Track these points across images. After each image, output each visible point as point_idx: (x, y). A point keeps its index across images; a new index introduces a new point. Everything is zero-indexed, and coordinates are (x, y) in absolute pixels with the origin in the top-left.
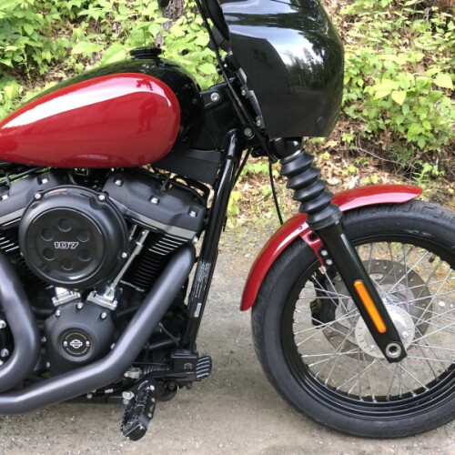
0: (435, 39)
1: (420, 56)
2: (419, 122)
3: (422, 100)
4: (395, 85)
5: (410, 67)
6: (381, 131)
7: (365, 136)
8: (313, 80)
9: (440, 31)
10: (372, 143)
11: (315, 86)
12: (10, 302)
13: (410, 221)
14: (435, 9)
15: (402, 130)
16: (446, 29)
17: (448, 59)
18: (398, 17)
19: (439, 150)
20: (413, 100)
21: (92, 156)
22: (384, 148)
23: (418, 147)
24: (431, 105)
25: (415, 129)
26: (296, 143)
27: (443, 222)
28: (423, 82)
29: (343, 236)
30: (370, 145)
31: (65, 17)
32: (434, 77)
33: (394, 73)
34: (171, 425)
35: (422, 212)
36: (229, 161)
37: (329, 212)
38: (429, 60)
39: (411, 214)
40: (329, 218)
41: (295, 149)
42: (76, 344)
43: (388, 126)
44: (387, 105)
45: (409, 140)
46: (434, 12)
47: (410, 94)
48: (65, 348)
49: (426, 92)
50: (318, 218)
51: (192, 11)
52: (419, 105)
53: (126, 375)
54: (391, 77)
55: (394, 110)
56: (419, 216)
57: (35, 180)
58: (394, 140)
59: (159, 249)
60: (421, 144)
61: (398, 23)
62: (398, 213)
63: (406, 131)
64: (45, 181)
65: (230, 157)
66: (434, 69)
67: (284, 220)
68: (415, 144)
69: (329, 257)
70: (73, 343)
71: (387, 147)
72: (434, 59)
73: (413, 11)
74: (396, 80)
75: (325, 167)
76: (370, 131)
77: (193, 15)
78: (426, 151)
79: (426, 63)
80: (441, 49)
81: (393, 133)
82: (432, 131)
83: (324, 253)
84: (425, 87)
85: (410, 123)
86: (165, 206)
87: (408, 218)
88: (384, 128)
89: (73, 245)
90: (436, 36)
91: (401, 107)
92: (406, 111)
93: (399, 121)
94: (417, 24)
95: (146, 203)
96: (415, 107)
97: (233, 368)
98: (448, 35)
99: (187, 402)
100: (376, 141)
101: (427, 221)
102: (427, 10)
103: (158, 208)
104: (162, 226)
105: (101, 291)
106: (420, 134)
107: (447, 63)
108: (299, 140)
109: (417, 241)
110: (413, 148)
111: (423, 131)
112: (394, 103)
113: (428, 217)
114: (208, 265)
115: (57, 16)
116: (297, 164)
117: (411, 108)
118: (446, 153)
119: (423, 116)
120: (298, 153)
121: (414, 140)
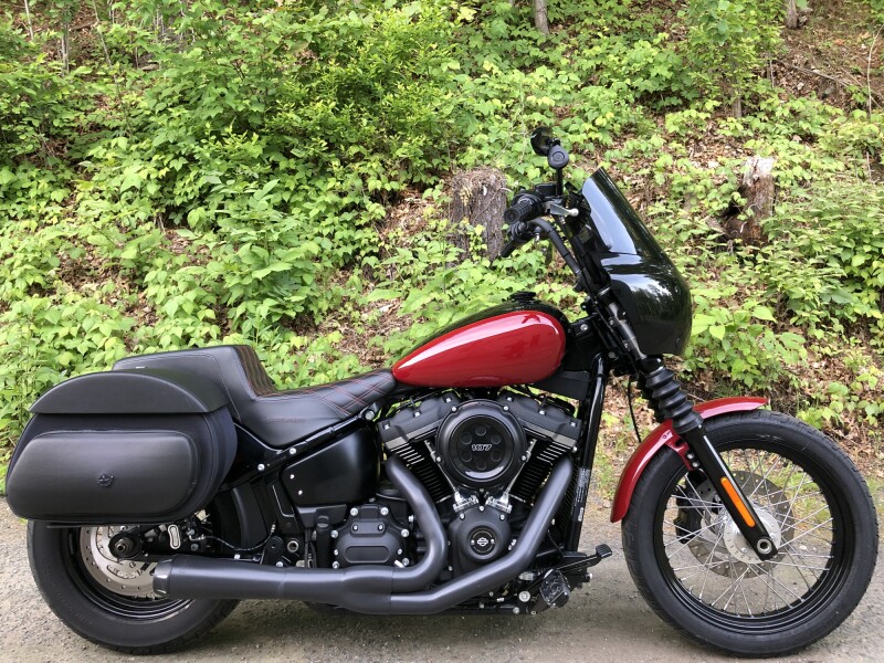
0: (745, 273)
1: (734, 290)
2: (743, 357)
3: (742, 335)
4: (711, 320)
5: (722, 303)
6: (701, 370)
7: (683, 376)
8: (661, 310)
9: (750, 263)
10: (692, 384)
11: (665, 316)
12: (422, 506)
13: (761, 427)
14: (738, 241)
15: (724, 368)
16: (754, 261)
17: (763, 292)
18: (702, 252)
19: (770, 388)
20: (731, 335)
21: (486, 378)
22: (707, 389)
23: (746, 386)
24: (752, 339)
25: (739, 365)
26: (659, 360)
27: (791, 426)
28: (740, 315)
29: (705, 437)
30: (689, 387)
31: (336, 264)
32: (752, 310)
33: (707, 308)
34: (548, 651)
35: (770, 418)
36: (600, 379)
37: (692, 417)
38: (740, 293)
39: (760, 420)
40: (693, 422)
41: (659, 365)
42: (483, 542)
43: (708, 364)
44: (705, 341)
45: (734, 379)
46: (738, 245)
47: (729, 329)
48: (472, 547)
49: (745, 326)
50: (683, 423)
51: (478, 254)
52: (740, 341)
53: (521, 577)
54: (704, 311)
55: (712, 347)
56: (767, 421)
57: (441, 400)
58: (717, 380)
59: (545, 457)
60: (749, 381)
61: (704, 257)
62: (749, 420)
63: (730, 369)
64: (448, 400)
65: (600, 375)
66: (750, 303)
67: (642, 438)
68: (742, 383)
69: (695, 460)
70: (480, 542)
71: (710, 388)
72: (748, 292)
73: (715, 244)
74: (710, 315)
75: (643, 413)
76: (690, 370)
77: (479, 257)
78: (754, 390)
79: (739, 298)
80: (753, 282)
81: (715, 372)
82: (758, 368)
83: (690, 457)
84: (744, 321)
85: (733, 360)
86: (551, 417)
87: (759, 424)
88: (705, 367)
89: (487, 447)
90: (746, 269)
91: (720, 343)
92: (726, 346)
93: (721, 357)
94: (723, 258)
95: (536, 414)
96: (735, 343)
97: (594, 607)
98: (757, 267)
99: (558, 634)
100: (697, 381)
101: (777, 426)
102: (730, 242)
103: (545, 418)
104: (551, 434)
105: (498, 495)
106: (746, 372)
107: (762, 296)
108: (661, 358)
109: (770, 447)
110: (740, 387)
111: (748, 367)
112: (712, 339)
113: (776, 422)
114: (588, 471)
115: (329, 264)
116: (661, 378)
117: (732, 344)
118: (778, 393)
119: (747, 351)
120: (661, 368)
121: (740, 377)
